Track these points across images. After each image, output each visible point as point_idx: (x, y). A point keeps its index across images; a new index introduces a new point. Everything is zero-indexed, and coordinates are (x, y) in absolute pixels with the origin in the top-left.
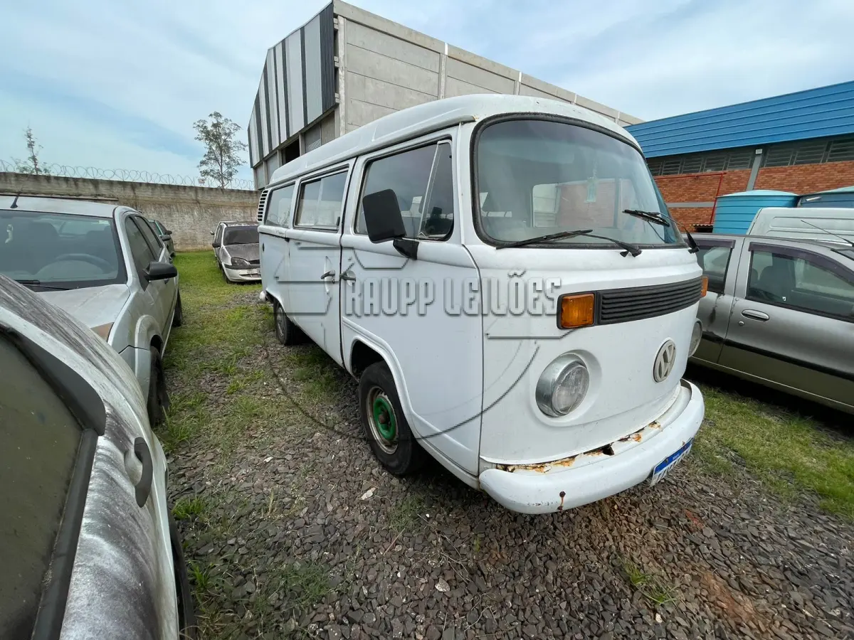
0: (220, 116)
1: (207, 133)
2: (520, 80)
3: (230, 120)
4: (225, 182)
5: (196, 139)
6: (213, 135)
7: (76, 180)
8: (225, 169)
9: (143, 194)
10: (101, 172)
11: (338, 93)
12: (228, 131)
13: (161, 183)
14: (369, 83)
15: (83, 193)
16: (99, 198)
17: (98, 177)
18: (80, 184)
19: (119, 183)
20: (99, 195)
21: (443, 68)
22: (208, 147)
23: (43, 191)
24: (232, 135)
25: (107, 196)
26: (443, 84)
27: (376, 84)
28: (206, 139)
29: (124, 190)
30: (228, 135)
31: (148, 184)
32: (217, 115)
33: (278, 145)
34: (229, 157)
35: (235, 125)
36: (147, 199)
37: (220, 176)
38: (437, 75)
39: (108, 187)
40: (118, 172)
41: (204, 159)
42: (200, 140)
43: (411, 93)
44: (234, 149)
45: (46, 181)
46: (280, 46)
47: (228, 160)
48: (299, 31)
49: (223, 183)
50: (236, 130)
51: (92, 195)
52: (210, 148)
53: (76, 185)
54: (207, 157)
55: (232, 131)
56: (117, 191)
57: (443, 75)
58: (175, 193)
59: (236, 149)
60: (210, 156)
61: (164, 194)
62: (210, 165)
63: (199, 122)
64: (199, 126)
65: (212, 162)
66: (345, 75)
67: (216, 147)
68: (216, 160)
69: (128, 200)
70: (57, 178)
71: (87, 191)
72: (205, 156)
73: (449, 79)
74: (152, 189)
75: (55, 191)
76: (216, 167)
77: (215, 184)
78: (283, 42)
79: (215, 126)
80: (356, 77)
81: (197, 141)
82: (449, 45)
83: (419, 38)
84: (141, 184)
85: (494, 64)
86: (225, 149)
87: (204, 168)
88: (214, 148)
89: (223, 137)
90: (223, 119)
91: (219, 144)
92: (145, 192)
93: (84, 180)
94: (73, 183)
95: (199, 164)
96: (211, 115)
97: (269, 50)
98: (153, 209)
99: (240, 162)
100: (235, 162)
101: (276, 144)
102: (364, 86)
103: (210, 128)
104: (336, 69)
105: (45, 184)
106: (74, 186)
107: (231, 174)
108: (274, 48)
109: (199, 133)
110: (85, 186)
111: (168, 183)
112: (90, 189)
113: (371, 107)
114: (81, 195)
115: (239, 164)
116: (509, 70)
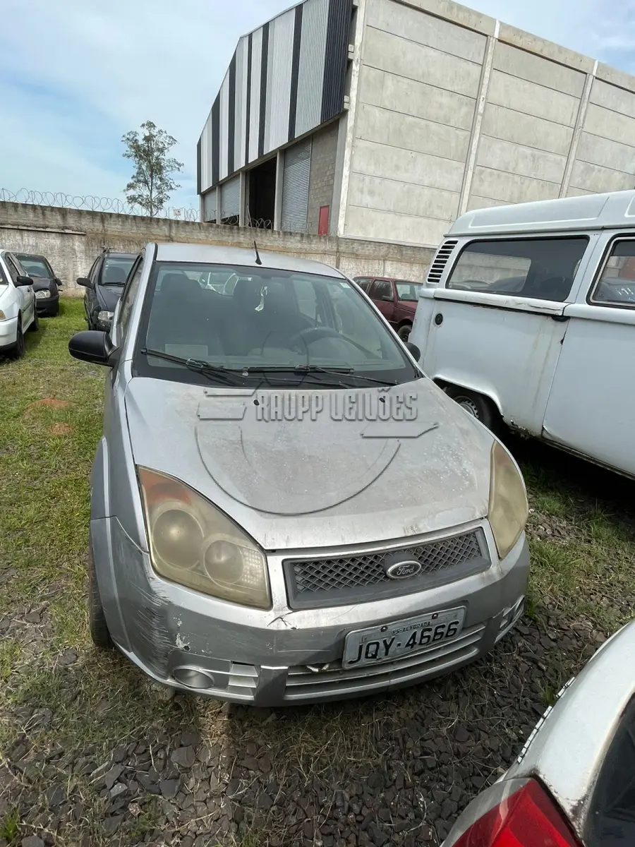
0: (154, 126)
1: (137, 148)
2: (594, 74)
3: (165, 132)
4: (154, 211)
5: (124, 155)
6: (144, 151)
7: (43, 208)
8: (155, 194)
9: (114, 228)
10: (69, 198)
11: (348, 95)
12: (161, 146)
13: (133, 214)
14: (390, 81)
15: (50, 224)
16: (67, 231)
17: (67, 206)
18: (48, 213)
19: (89, 213)
20: (67, 228)
21: (489, 58)
22: (137, 166)
23: (10, 221)
24: (165, 151)
25: (75, 229)
26: (486, 82)
27: (398, 81)
28: (136, 156)
29: (93, 222)
30: (161, 150)
31: (119, 216)
32: (151, 125)
33: (243, 165)
34: (161, 179)
35: (171, 137)
36: (116, 234)
37: (149, 204)
38: (480, 68)
39: (76, 218)
40: (89, 200)
41: (132, 181)
42: (129, 157)
43: (442, 94)
44: (168, 169)
45: (13, 208)
46: (261, 32)
47: (159, 183)
48: (294, 12)
49: (151, 212)
50: (171, 144)
51: (59, 228)
52: (140, 168)
53: (43, 214)
54: (134, 179)
55: (166, 146)
56: (86, 223)
57: (488, 68)
58: (147, 227)
59: (170, 169)
60: (140, 179)
61: (135, 228)
62: (137, 189)
63: (129, 134)
64: (128, 139)
65: (141, 185)
66: (360, 72)
67: (147, 167)
68: (146, 182)
69: (97, 234)
70: (25, 206)
71: (54, 223)
72: (133, 177)
73: (496, 74)
74: (123, 222)
75: (22, 221)
76: (146, 192)
77: (143, 212)
78: (266, 27)
79: (148, 139)
80: (373, 73)
81: (125, 158)
82: (501, 23)
83: (461, 15)
84: (111, 215)
85: (561, 49)
86: (156, 169)
87: (132, 192)
88: (144, 167)
89: (155, 154)
90: (157, 130)
91: (150, 162)
92: (115, 225)
93: (52, 209)
94: (41, 211)
95: (126, 188)
96: (143, 125)
97: (241, 38)
98: (121, 247)
99: (173, 186)
100: (167, 186)
101: (240, 164)
102: (383, 83)
103: (141, 142)
104: (350, 62)
105: (13, 213)
106: (40, 215)
107: (161, 201)
108: (250, 36)
109: (128, 149)
110: (52, 215)
111: (140, 215)
112: (56, 220)
113: (388, 114)
114: (47, 227)
115: (171, 188)
116: (581, 58)
